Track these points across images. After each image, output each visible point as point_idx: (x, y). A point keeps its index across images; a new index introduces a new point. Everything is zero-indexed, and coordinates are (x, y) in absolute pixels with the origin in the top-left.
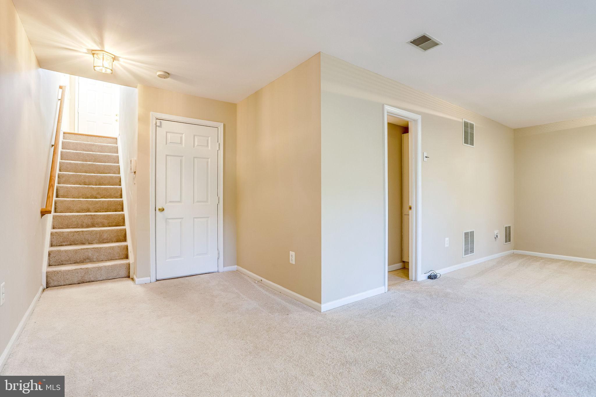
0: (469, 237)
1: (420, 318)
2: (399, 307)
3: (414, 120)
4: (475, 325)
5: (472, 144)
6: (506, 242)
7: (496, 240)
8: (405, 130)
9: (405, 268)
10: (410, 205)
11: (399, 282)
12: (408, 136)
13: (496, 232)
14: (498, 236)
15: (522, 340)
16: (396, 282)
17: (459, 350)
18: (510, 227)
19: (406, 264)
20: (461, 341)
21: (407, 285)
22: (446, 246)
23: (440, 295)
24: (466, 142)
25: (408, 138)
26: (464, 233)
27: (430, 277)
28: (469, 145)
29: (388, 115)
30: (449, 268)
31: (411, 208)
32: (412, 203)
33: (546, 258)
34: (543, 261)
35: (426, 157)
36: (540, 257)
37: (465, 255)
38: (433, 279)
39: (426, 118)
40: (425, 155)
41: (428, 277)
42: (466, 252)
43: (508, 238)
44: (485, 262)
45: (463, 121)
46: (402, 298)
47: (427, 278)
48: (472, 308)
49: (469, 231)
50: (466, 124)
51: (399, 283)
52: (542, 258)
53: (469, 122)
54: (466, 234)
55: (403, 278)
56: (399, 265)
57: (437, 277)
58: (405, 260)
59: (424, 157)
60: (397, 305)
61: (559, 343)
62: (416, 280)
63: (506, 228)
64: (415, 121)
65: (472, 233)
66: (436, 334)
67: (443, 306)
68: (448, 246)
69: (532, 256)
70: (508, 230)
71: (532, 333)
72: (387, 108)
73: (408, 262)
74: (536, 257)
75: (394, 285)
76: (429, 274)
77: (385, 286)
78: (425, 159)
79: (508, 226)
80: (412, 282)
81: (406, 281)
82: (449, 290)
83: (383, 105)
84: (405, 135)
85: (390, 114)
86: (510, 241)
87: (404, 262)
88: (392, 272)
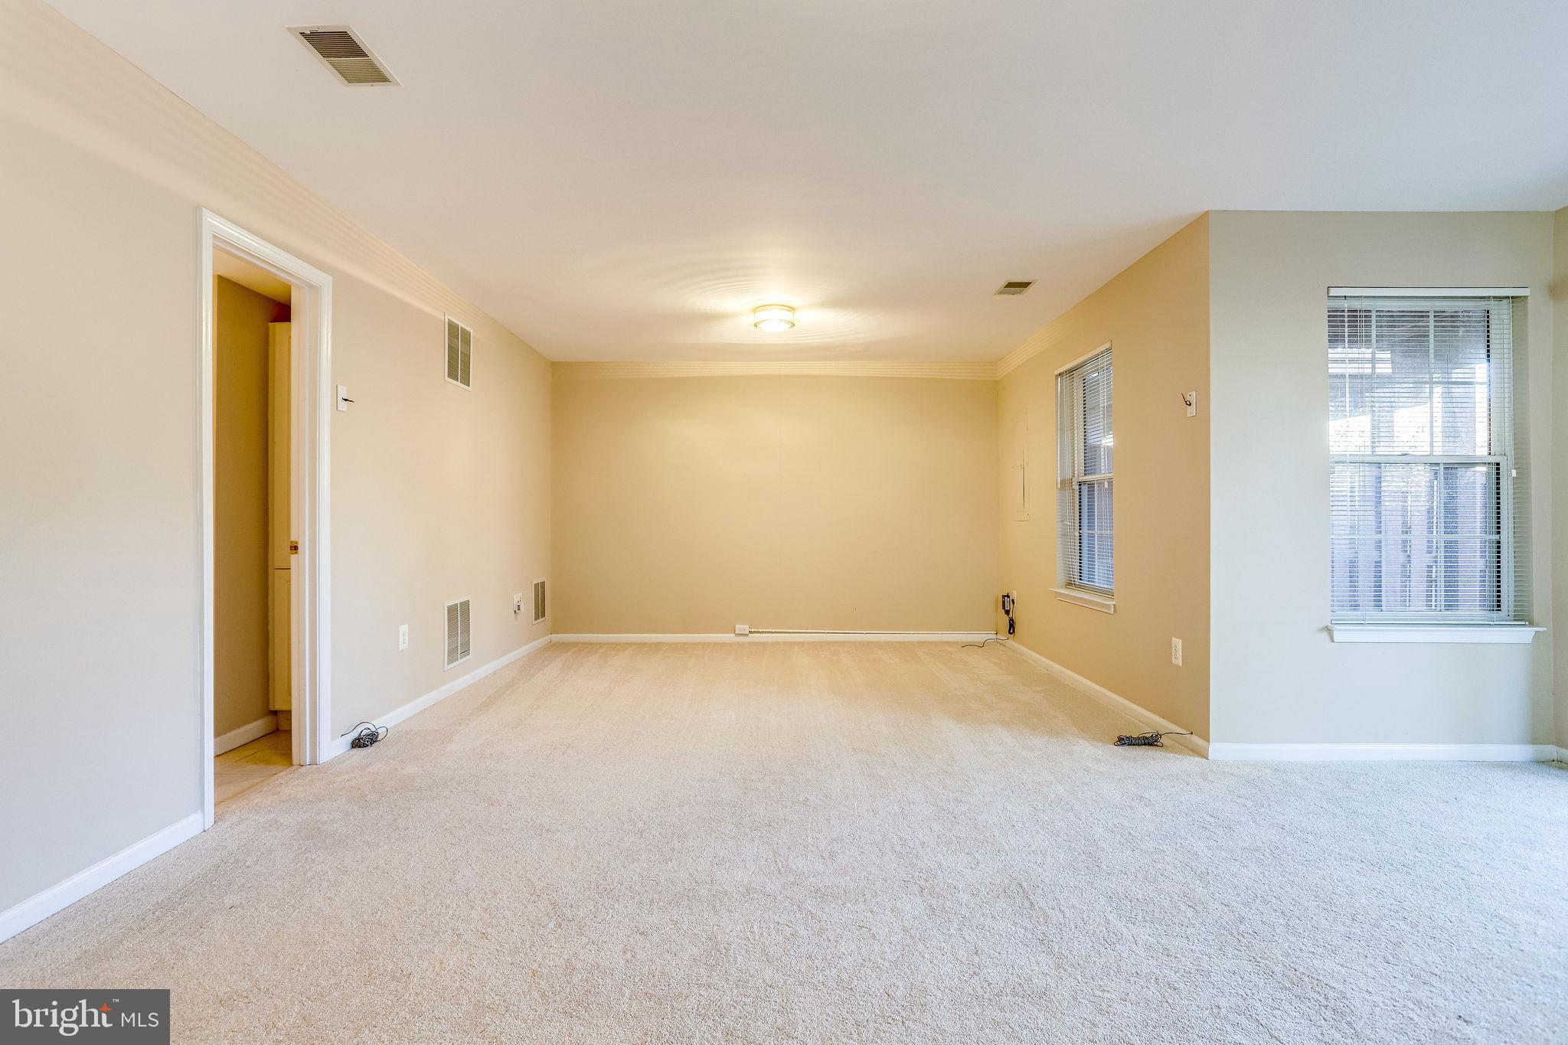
0: (459, 616)
1: (329, 881)
2: (257, 867)
3: (310, 286)
4: (481, 847)
5: (466, 381)
6: (536, 619)
7: (516, 616)
8: (282, 311)
9: (278, 730)
10: (293, 538)
11: (256, 781)
12: (289, 331)
13: (516, 598)
14: (522, 607)
15: (578, 846)
16: (246, 784)
17: (444, 933)
18: (543, 584)
19: (282, 719)
20: (448, 907)
21: (287, 784)
22: (403, 646)
23: (387, 789)
24: (452, 374)
25: (290, 337)
26: (446, 609)
27: (358, 744)
28: (458, 383)
29: (215, 247)
30: (408, 706)
31: (296, 548)
32: (299, 531)
33: (609, 644)
34: (603, 650)
35: (346, 400)
36: (598, 644)
37: (448, 664)
38: (368, 746)
39: (345, 285)
40: (343, 394)
41: (353, 743)
42: (453, 654)
43: (540, 611)
44: (494, 673)
45: (447, 320)
46: (267, 833)
47: (349, 746)
48: (472, 802)
49: (458, 601)
50: (453, 329)
51: (257, 784)
52: (600, 645)
53: (461, 325)
54: (452, 610)
55: (275, 764)
56: (257, 727)
57: (377, 737)
58: (279, 706)
59: (340, 399)
60: (248, 864)
61: (640, 824)
62: (314, 763)
63: (536, 585)
64: (314, 289)
65: (465, 606)
66: (379, 913)
67: (396, 819)
68: (406, 646)
69: (585, 643)
70: (540, 590)
71: (595, 821)
72: (213, 222)
73: (290, 712)
74: (591, 644)
75: (235, 796)
76: (354, 735)
77: (203, 811)
78: (343, 406)
79: (539, 581)
80: (303, 769)
81: (282, 774)
82: (410, 769)
83: (197, 210)
84: (278, 325)
85: (222, 247)
86: (543, 615)
87: (275, 713)
88: (231, 755)
